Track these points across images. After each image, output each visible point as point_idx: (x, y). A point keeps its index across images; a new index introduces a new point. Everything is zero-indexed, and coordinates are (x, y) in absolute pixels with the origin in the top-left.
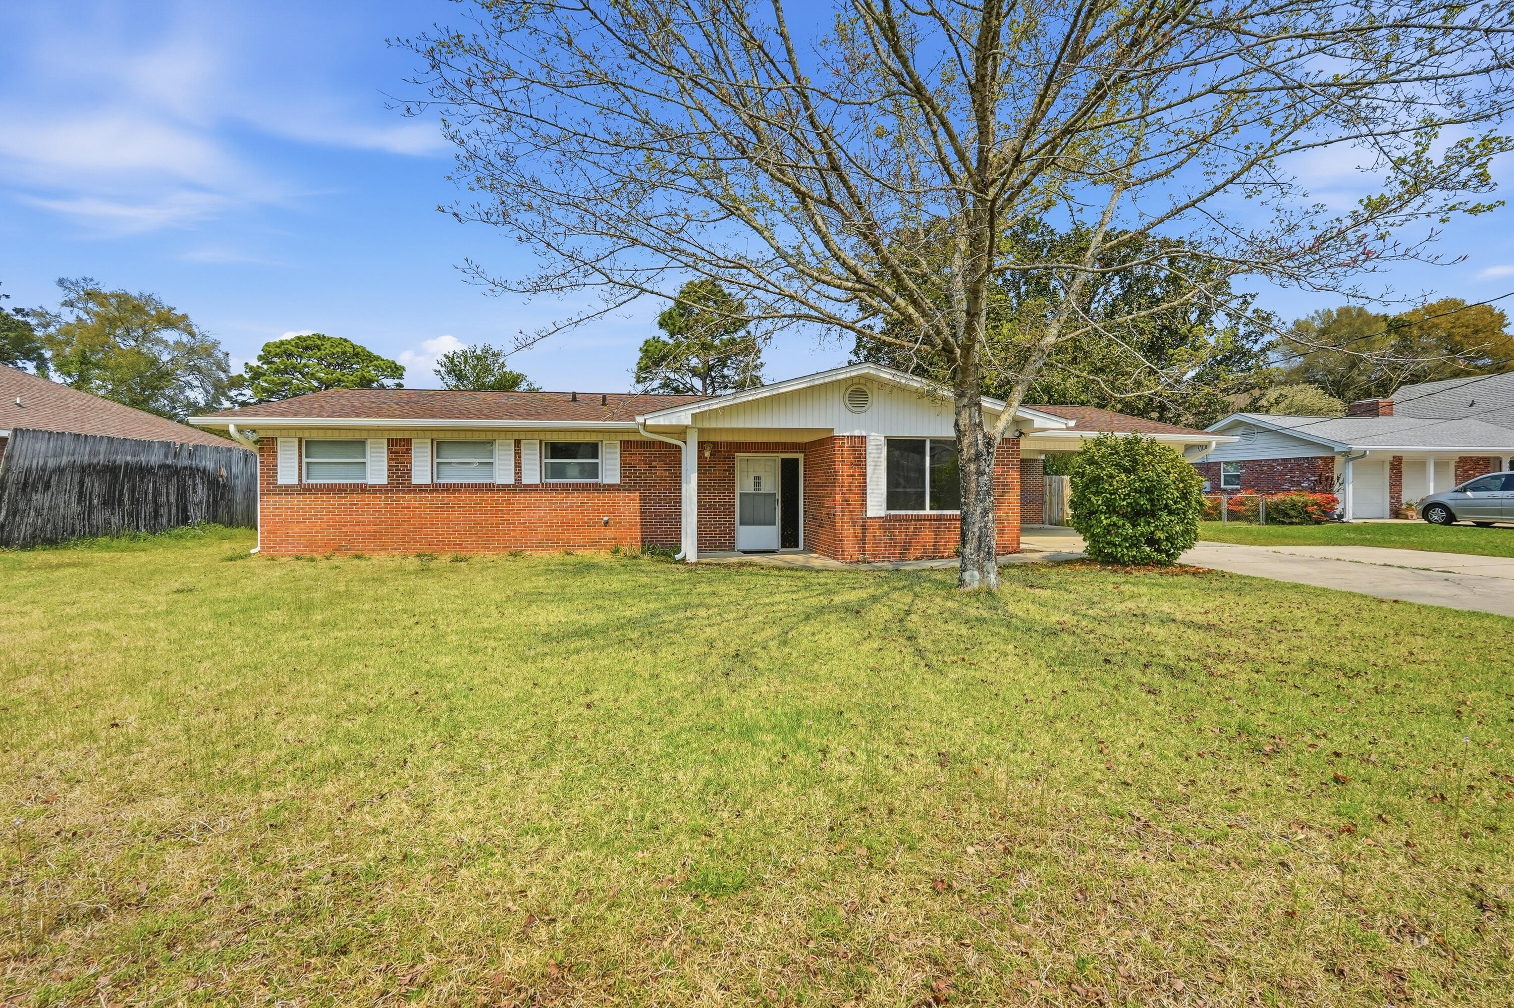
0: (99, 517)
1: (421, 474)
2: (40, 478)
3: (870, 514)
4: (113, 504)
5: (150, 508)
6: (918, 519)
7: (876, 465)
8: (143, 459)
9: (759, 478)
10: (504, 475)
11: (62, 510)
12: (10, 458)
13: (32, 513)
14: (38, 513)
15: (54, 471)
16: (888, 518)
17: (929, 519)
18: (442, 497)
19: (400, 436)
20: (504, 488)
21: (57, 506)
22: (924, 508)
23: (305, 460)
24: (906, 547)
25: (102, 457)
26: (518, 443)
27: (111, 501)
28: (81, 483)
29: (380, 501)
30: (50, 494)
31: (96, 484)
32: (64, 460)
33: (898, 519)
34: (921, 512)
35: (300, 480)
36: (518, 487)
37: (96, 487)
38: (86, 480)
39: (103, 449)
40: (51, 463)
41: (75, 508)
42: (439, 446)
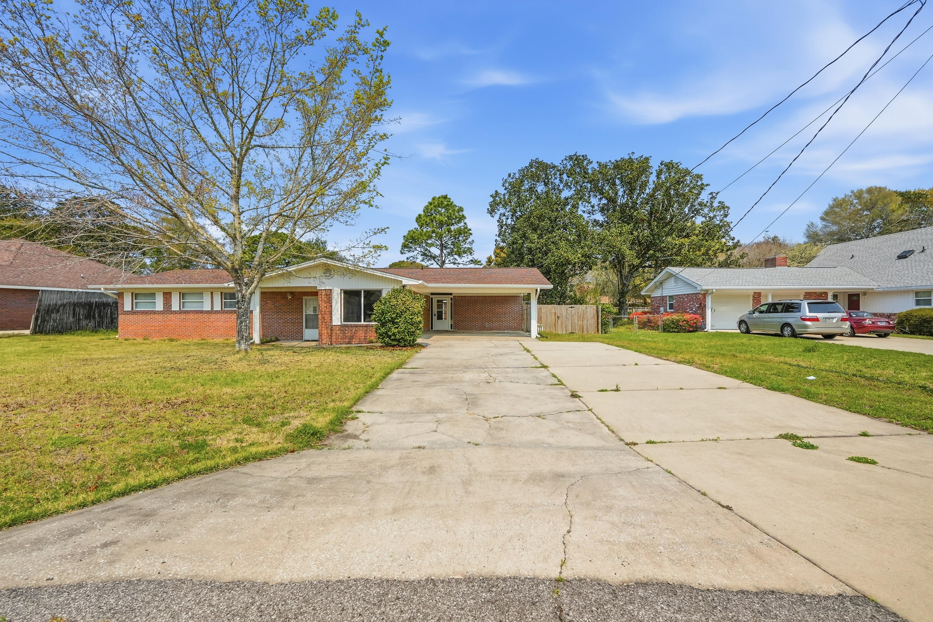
0: (84, 323)
1: (175, 307)
2: (54, 308)
3: (334, 324)
4: (90, 318)
5: (109, 320)
6: (356, 326)
7: (337, 303)
8: (105, 300)
9: (316, 308)
10: (207, 307)
11: (65, 320)
12: (40, 301)
13: (52, 321)
14: (54, 321)
15: (61, 305)
16: (342, 326)
17: (362, 326)
18: (183, 316)
19: (167, 291)
20: (207, 312)
21: (63, 319)
22: (361, 322)
23: (134, 301)
24: (351, 338)
25: (83, 299)
26: (212, 293)
27: (88, 317)
28: (74, 310)
29: (160, 317)
30: (59, 314)
31: (81, 310)
32: (65, 301)
33: (346, 326)
34: (360, 323)
35: (132, 309)
36: (212, 312)
37: (82, 312)
38: (77, 309)
39: (83, 297)
40: (59, 302)
41: (71, 319)
42: (183, 295)
